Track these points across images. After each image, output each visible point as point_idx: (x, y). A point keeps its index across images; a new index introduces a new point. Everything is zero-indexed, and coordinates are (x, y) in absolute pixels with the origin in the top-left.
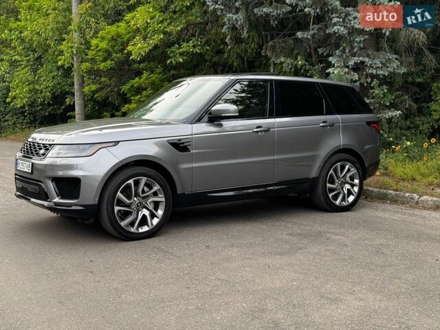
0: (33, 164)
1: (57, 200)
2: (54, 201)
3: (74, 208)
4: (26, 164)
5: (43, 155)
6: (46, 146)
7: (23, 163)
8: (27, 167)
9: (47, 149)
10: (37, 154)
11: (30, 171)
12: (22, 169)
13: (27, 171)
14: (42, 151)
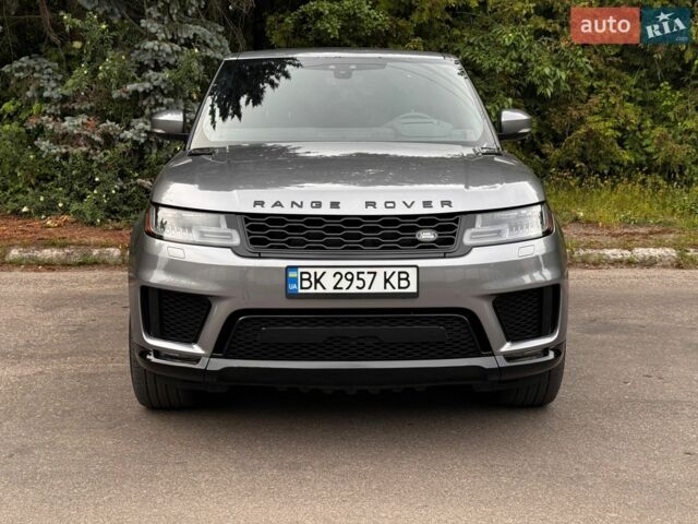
0: (419, 269)
1: (508, 347)
2: (503, 350)
4: (380, 272)
5: (438, 242)
6: (433, 222)
7: (354, 271)
8: (387, 281)
9: (448, 229)
10: (404, 243)
11: (413, 289)
12: (353, 290)
13: (389, 289)
14: (427, 235)
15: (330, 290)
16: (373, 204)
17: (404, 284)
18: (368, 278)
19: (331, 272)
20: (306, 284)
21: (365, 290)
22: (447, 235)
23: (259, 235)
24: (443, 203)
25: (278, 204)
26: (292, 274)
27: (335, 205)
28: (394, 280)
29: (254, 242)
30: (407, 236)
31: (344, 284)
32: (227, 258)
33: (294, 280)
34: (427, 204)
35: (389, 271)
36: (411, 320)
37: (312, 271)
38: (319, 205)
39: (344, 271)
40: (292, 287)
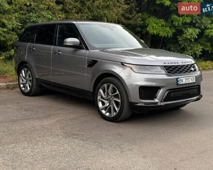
0: (195, 76)
4: (191, 78)
5: (194, 70)
6: (192, 66)
10: (191, 71)
13: (192, 82)
14: (192, 69)
15: (184, 83)
17: (194, 80)
20: (181, 82)
21: (189, 82)
23: (169, 71)
27: (177, 63)
29: (168, 72)
31: (186, 81)
32: (165, 77)
33: (179, 81)
36: (191, 89)
37: (181, 79)
39: (186, 78)
40: (178, 83)
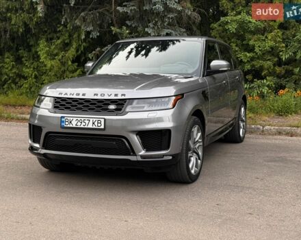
0: (105, 120)
1: (143, 152)
2: (140, 154)
3: (165, 158)
4: (91, 120)
5: (116, 110)
6: (117, 102)
7: (83, 119)
8: (93, 123)
9: (121, 105)
10: (103, 110)
11: (102, 127)
12: (82, 126)
13: (94, 127)
14: (112, 107)
15: (74, 126)
16: (97, 95)
17: (99, 125)
18: (87, 122)
19: (75, 119)
20: (67, 123)
21: (86, 127)
22: (120, 107)
24: (122, 95)
25: (66, 94)
26: (63, 120)
27: (84, 95)
28: (96, 123)
29: (55, 107)
30: (105, 107)
31: (79, 124)
32: (46, 113)
33: (63, 122)
34: (116, 95)
35: (95, 120)
37: (69, 118)
38: (79, 95)
39: (79, 119)
40: (63, 124)
